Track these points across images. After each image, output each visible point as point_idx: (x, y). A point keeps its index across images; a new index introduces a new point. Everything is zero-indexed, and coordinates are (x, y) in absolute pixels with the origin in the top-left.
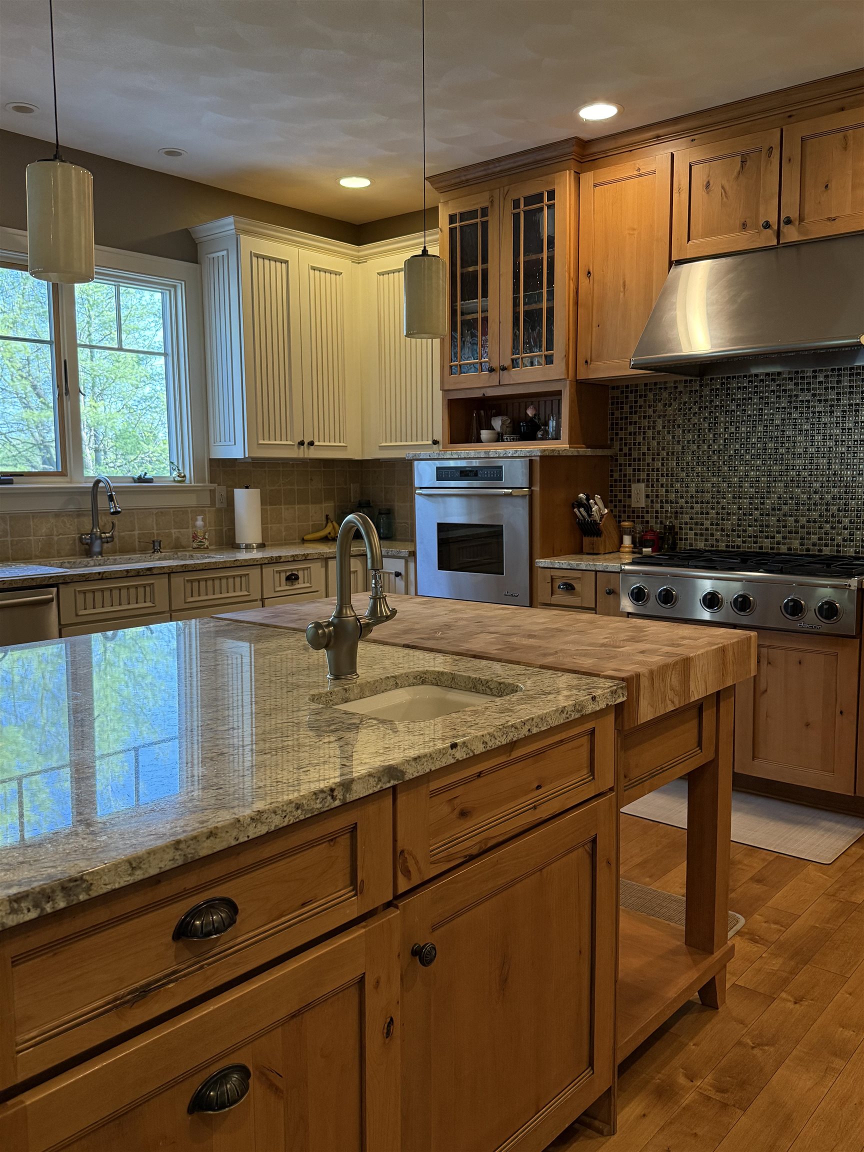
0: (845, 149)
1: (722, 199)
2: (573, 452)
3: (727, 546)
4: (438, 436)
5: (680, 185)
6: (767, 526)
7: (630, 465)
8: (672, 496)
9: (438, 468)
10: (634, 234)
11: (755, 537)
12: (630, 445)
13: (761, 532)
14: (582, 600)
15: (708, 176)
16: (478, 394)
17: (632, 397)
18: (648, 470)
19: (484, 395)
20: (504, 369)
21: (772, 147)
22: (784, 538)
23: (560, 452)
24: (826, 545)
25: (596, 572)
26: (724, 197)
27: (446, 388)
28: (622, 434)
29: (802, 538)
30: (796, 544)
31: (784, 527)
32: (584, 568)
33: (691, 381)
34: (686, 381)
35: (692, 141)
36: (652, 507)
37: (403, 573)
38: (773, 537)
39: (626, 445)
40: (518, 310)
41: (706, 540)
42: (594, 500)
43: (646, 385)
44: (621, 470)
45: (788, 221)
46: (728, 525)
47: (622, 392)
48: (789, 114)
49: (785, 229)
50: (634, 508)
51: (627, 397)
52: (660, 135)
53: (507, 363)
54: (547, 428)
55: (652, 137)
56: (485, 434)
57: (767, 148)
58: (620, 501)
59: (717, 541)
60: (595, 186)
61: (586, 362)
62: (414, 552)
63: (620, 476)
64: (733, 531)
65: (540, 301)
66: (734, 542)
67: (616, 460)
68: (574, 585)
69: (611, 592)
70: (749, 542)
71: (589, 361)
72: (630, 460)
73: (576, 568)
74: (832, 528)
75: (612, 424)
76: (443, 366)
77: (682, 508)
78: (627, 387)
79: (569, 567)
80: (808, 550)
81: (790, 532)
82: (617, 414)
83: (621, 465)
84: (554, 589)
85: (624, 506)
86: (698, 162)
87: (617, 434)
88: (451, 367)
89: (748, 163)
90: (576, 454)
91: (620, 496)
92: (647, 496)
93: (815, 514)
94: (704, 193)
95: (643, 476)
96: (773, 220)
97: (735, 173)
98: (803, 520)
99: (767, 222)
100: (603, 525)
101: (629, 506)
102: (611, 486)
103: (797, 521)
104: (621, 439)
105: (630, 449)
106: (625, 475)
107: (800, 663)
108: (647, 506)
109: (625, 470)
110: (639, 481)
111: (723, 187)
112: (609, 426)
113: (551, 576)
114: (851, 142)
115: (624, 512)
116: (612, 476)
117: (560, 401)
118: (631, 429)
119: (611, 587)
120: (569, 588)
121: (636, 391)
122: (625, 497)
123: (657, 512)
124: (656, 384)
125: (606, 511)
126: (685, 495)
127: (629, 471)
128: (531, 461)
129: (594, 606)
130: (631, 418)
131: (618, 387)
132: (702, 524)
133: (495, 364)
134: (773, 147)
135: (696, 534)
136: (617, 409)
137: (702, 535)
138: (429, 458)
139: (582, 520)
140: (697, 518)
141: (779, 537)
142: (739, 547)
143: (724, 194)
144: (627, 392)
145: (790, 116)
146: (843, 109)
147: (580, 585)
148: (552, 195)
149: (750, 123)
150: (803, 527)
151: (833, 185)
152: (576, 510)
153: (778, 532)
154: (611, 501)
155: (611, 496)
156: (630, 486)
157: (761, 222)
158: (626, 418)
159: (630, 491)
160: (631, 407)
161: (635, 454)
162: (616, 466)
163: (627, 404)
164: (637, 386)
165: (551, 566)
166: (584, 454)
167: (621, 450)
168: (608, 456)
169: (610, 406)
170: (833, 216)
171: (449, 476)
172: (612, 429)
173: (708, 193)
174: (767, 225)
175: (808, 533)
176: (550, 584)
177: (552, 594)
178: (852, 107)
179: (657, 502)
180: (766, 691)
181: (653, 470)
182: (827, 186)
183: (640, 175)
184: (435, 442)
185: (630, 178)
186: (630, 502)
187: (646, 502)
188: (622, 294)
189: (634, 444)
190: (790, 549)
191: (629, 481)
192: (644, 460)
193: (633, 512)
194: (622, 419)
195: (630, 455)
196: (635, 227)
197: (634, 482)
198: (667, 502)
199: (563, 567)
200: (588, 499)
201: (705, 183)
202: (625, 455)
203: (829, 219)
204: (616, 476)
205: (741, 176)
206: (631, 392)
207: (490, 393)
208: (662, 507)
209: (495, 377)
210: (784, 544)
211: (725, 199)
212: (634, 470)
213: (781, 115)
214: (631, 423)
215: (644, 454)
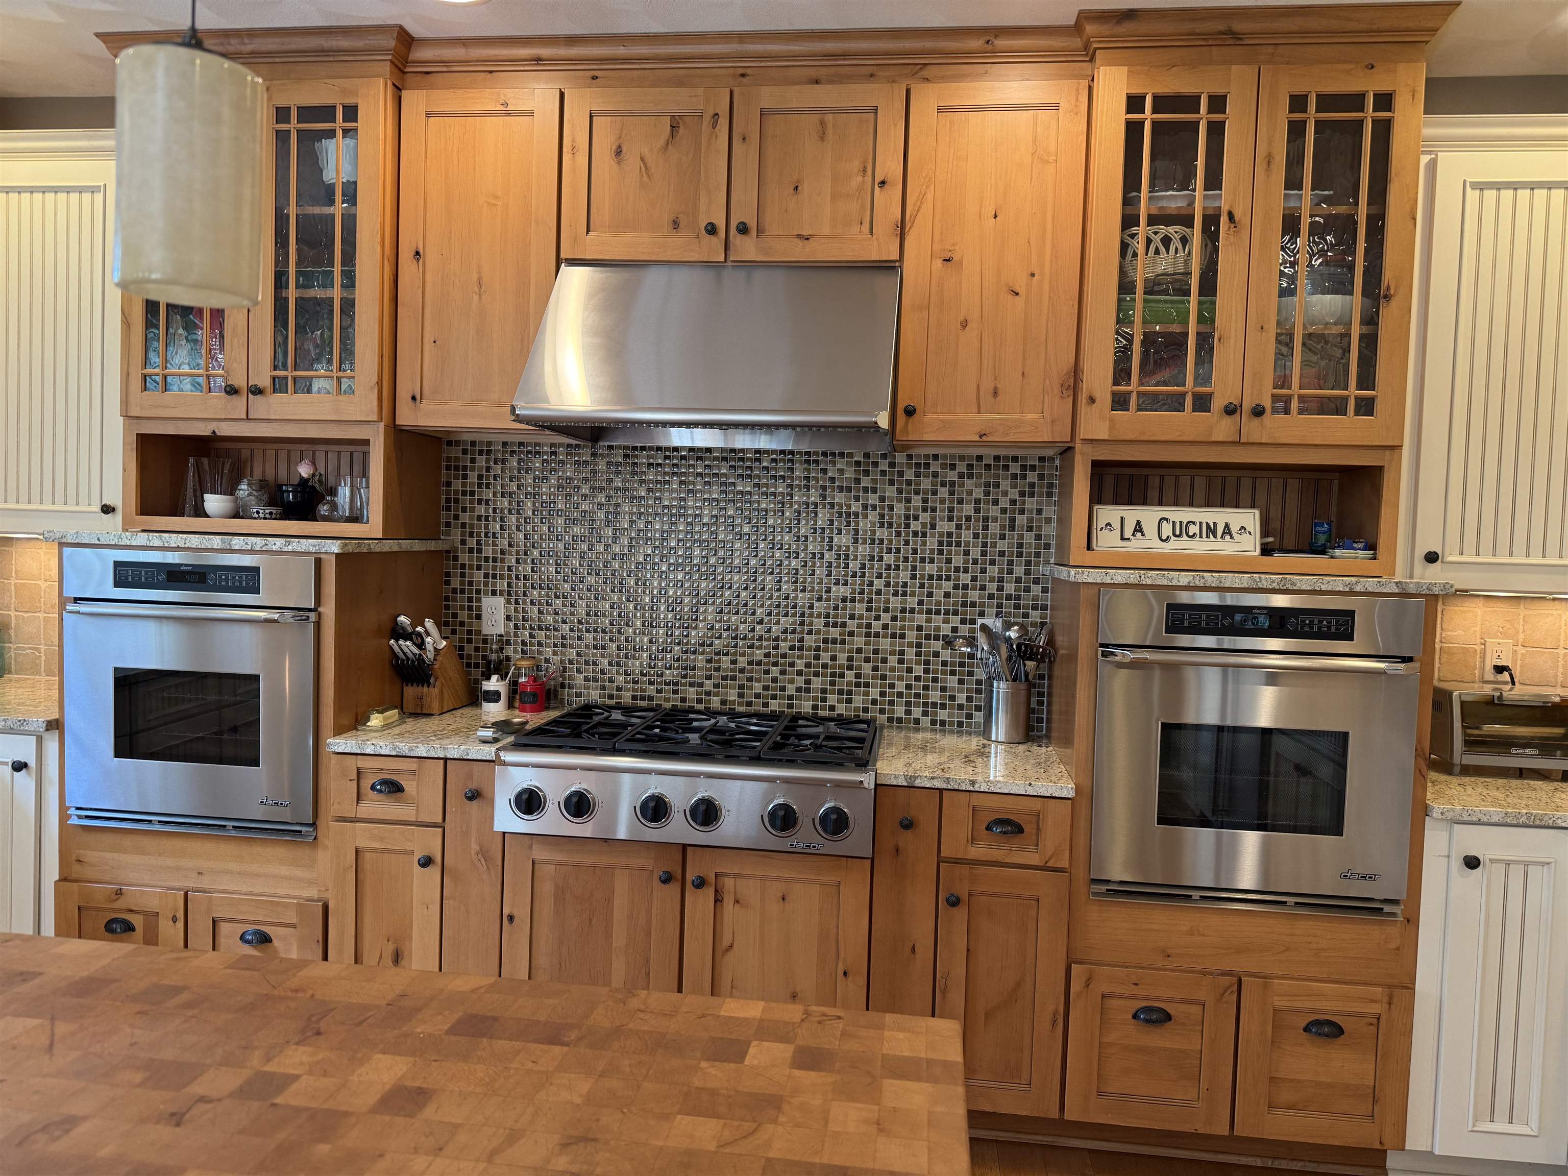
0: (822, 138)
1: (642, 176)
2: (390, 546)
3: (634, 698)
4: (114, 498)
5: (573, 141)
6: (694, 669)
7: (479, 568)
8: (549, 619)
9: (117, 564)
10: (495, 205)
11: (676, 684)
12: (479, 534)
13: (685, 676)
14: (417, 811)
15: (620, 137)
16: (202, 430)
17: (482, 461)
18: (509, 577)
19: (214, 432)
20: (257, 391)
21: (717, 114)
22: (716, 686)
23: (372, 547)
24: (774, 697)
25: (446, 760)
26: (645, 174)
27: (134, 412)
28: (465, 518)
29: (741, 687)
30: (733, 695)
31: (717, 669)
32: (425, 755)
33: (577, 446)
34: (569, 446)
35: (593, 78)
36: (516, 635)
37: (32, 763)
38: (701, 685)
39: (471, 535)
40: (284, 295)
41: (603, 688)
42: (424, 626)
43: (505, 444)
44: (463, 575)
45: (743, 229)
46: (635, 666)
47: (465, 452)
48: (741, 71)
49: (737, 239)
50: (487, 635)
51: (473, 460)
52: (543, 57)
53: (265, 381)
54: (336, 499)
55: (528, 57)
56: (214, 502)
57: (712, 113)
58: (462, 624)
59: (619, 689)
60: (428, 115)
61: (414, 398)
62: (57, 721)
63: (462, 583)
64: (643, 675)
65: (328, 283)
66: (644, 690)
67: (456, 558)
68: (402, 783)
69: (474, 796)
70: (668, 692)
71: (418, 397)
72: (479, 559)
73: (409, 755)
74: (783, 672)
75: (448, 500)
76: (128, 374)
77: (563, 638)
78: (473, 443)
79: (394, 753)
80: (749, 704)
81: (725, 678)
82: (457, 485)
83: (463, 566)
84: (362, 791)
85: (470, 632)
86: (604, 113)
87: (456, 517)
88: (145, 377)
89: (681, 130)
90: (396, 549)
91: (463, 615)
92: (508, 618)
93: (759, 654)
94: (612, 162)
95: (502, 585)
96: (721, 224)
97: (662, 142)
98: (742, 662)
99: (712, 224)
100: (440, 668)
101: (479, 632)
102: (447, 599)
103: (734, 662)
104: (463, 526)
105: (479, 543)
106: (471, 583)
107: (783, 899)
108: (508, 633)
109: (471, 575)
110: (494, 593)
111: (642, 159)
112: (443, 503)
113: (358, 769)
114: (830, 130)
115: (469, 641)
116: (448, 583)
117: (365, 455)
118: (482, 510)
119: (473, 785)
120: (393, 788)
121: (489, 452)
122: (470, 617)
123: (524, 643)
124: (521, 444)
125: (444, 643)
126: (569, 618)
127: (478, 576)
128: (318, 562)
129: (439, 820)
130: (480, 494)
131: (458, 443)
132: (595, 664)
133: (239, 381)
134: (719, 114)
135: (586, 679)
136: (456, 477)
137: (595, 680)
138: (97, 542)
139: (403, 660)
140: (587, 655)
141: (708, 685)
142: (651, 698)
143: (643, 169)
144: (473, 452)
145: (743, 75)
146: (817, 82)
147: (415, 783)
148: (351, 113)
149: (684, 71)
150: (742, 671)
151: (805, 188)
152: (392, 642)
153: (709, 678)
154: (446, 624)
155: (446, 616)
156: (479, 600)
157: (703, 225)
158: (472, 493)
159: (479, 608)
160: (480, 477)
161: (488, 551)
162: (455, 567)
163: (473, 469)
164: (489, 443)
165: (359, 752)
166: (409, 549)
167: (463, 542)
168: (441, 551)
169: (444, 472)
170: (805, 233)
171: (143, 579)
172: (448, 509)
173: (619, 163)
174: (712, 230)
175: (750, 679)
176: (355, 782)
177: (358, 799)
178: (830, 82)
179: (524, 628)
180: (731, 946)
181: (517, 578)
182: (796, 188)
183: (508, 114)
184: (107, 509)
185: (490, 114)
186: (480, 625)
187: (506, 626)
188: (476, 297)
189: (486, 535)
190: (724, 702)
191: (478, 592)
192: (502, 561)
193: (485, 641)
194: (464, 493)
195: (479, 551)
196: (499, 193)
197: (486, 594)
198: (540, 628)
199: (383, 753)
200: (414, 626)
201: (614, 147)
202: (471, 551)
203: (800, 236)
204: (456, 583)
205: (670, 146)
206: (481, 452)
207: (227, 430)
208: (532, 636)
209: (238, 406)
210: (716, 695)
211: (645, 178)
212: (486, 576)
213: (731, 71)
214: (480, 502)
215: (502, 552)
